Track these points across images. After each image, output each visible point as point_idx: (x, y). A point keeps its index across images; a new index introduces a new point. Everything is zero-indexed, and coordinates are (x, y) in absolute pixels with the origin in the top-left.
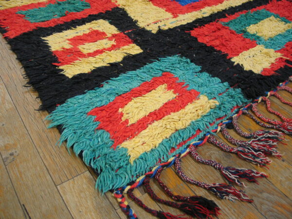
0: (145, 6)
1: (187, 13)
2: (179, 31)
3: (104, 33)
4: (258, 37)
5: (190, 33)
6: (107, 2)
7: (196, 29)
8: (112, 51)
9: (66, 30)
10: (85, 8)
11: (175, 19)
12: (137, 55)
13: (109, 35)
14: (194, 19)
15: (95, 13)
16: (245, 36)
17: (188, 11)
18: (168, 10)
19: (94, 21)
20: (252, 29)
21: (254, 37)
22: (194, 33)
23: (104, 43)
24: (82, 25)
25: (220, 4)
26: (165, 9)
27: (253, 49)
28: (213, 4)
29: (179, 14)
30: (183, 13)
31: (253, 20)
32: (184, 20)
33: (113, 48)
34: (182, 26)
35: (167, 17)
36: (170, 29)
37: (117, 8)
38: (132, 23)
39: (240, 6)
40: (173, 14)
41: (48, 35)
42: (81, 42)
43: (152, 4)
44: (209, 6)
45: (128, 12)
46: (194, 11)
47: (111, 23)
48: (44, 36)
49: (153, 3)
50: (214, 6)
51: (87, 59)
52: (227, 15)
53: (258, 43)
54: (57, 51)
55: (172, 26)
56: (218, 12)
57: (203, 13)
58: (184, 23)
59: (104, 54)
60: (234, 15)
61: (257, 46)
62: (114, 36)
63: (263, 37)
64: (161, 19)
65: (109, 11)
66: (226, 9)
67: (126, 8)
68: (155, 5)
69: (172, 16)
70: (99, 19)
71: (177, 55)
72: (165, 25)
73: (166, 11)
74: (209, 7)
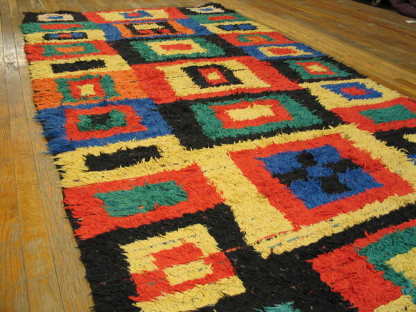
0: (258, 205)
1: (313, 223)
2: (298, 258)
3: (199, 251)
4: (405, 281)
5: (312, 263)
6: (210, 193)
7: (320, 257)
8: (206, 285)
9: (152, 236)
10: (181, 199)
11: (295, 234)
12: (237, 297)
13: (206, 255)
14: (320, 236)
15: (192, 210)
16: (386, 277)
17: (314, 221)
18: (288, 217)
19: (190, 227)
20: (398, 263)
21: (399, 279)
22: (317, 263)
23: (198, 269)
24: (173, 230)
25: (359, 210)
26: (285, 214)
27: (395, 302)
28: (351, 210)
29: (302, 224)
30: (307, 222)
31: (401, 244)
32: (307, 237)
33: (208, 279)
34: (303, 247)
35: (285, 229)
36: (286, 253)
37: (223, 205)
38: (238, 236)
39: (386, 216)
40: (294, 224)
41: (129, 242)
42: (167, 262)
43: (268, 202)
44: (344, 212)
45: (236, 214)
46: (324, 220)
47: (211, 232)
48: (124, 244)
49: (270, 200)
50: (351, 213)
51: (172, 295)
52: (366, 233)
53: (403, 291)
54: (137, 274)
55: (289, 247)
56: (355, 226)
57: (335, 226)
58: (306, 243)
59: (195, 289)
60: (376, 234)
61: (402, 297)
62: (212, 257)
63: (412, 280)
64: (276, 232)
65: (211, 209)
66: (366, 221)
67: (233, 208)
68: (272, 204)
69: (292, 227)
70: (196, 223)
71: (290, 303)
72: (280, 244)
73: (285, 217)
74: (344, 215)
